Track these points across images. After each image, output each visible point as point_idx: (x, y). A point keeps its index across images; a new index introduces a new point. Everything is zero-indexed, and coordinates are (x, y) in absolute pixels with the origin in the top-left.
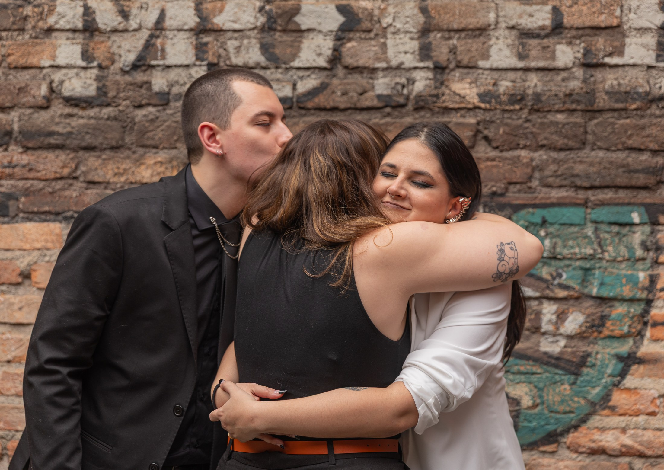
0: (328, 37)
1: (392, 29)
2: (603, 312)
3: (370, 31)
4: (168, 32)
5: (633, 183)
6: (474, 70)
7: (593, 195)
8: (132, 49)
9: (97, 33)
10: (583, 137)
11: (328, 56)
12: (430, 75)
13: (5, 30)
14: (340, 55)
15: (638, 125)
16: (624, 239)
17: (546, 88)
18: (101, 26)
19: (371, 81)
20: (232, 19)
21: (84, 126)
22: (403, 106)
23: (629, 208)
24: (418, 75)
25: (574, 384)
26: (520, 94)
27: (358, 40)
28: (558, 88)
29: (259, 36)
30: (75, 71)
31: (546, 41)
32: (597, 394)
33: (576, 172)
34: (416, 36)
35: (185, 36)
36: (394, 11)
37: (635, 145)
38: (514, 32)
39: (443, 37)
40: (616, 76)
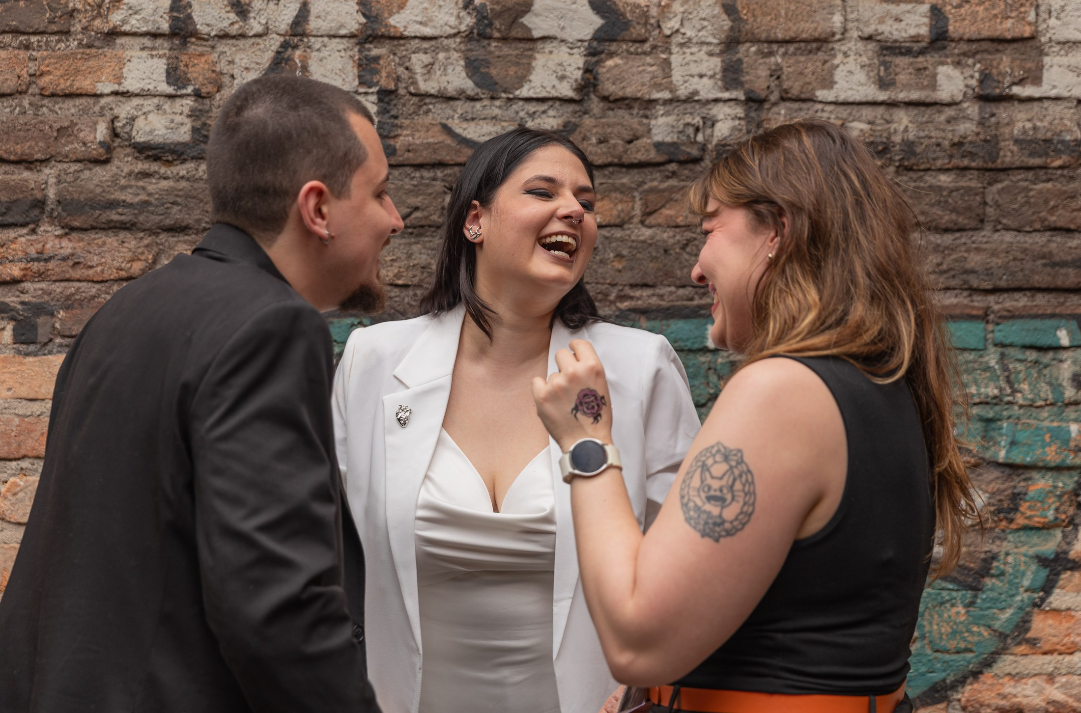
0: (575, 51)
1: (679, 39)
2: (1015, 487)
3: (643, 41)
4: (313, 40)
5: (1059, 282)
6: (809, 104)
7: (997, 303)
8: (253, 65)
9: (193, 40)
10: (980, 211)
11: (576, 81)
12: (740, 111)
13: (35, 33)
14: (595, 78)
15: (1065, 192)
16: (1046, 371)
17: (922, 134)
18: (202, 29)
19: (645, 121)
20: (419, 19)
21: (169, 191)
22: (697, 161)
23: (1053, 322)
24: (721, 111)
25: (972, 604)
26: (882, 143)
27: (625, 54)
28: (941, 134)
29: (462, 47)
30: (156, 100)
31: (921, 59)
32: (1008, 620)
33: (970, 265)
34: (717, 50)
35: (341, 47)
36: (682, 9)
37: (1060, 224)
38: (872, 46)
39: (759, 52)
40: (1029, 117)
